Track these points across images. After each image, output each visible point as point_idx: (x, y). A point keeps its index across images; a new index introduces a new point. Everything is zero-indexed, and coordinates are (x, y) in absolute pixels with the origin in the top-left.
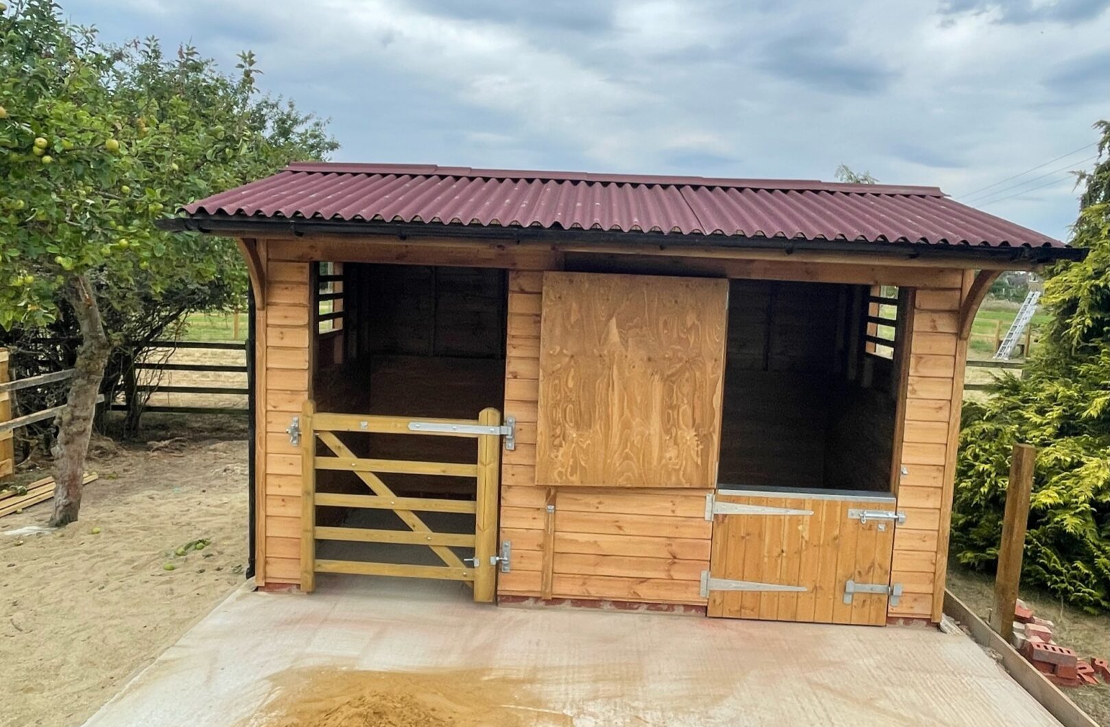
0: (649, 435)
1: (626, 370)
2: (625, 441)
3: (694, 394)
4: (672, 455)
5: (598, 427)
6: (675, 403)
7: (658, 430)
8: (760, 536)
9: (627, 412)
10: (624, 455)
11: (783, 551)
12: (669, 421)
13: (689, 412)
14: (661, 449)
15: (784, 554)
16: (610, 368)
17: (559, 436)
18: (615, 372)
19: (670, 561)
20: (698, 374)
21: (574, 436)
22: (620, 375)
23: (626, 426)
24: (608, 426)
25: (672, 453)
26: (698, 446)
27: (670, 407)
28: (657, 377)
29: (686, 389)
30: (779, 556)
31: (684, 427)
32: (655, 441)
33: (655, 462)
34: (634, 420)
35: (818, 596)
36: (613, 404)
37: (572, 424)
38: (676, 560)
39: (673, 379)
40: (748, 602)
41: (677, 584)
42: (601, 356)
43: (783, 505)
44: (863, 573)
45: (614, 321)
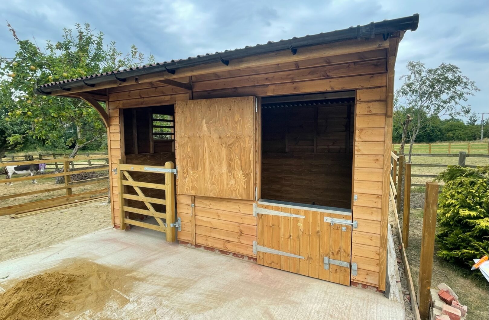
0: (222, 173)
1: (210, 143)
2: (212, 175)
3: (241, 154)
4: (233, 183)
5: (200, 169)
6: (232, 158)
7: (226, 171)
8: (279, 226)
9: (212, 163)
10: (212, 182)
11: (291, 236)
12: (230, 167)
13: (239, 162)
14: (227, 180)
15: (291, 238)
16: (204, 142)
17: (185, 173)
18: (206, 144)
19: (240, 234)
20: (242, 144)
21: (191, 173)
22: (208, 145)
23: (212, 169)
24: (204, 169)
25: (233, 182)
26: (244, 179)
27: (230, 160)
28: (224, 146)
29: (237, 151)
30: (289, 238)
31: (237, 170)
32: (225, 177)
33: (225, 186)
34: (215, 166)
35: (311, 262)
36: (206, 159)
37: (190, 168)
38: (242, 234)
39: (231, 147)
40: (275, 260)
41: (243, 246)
42: (200, 137)
43: (289, 212)
44: (335, 254)
45: (204, 121)
